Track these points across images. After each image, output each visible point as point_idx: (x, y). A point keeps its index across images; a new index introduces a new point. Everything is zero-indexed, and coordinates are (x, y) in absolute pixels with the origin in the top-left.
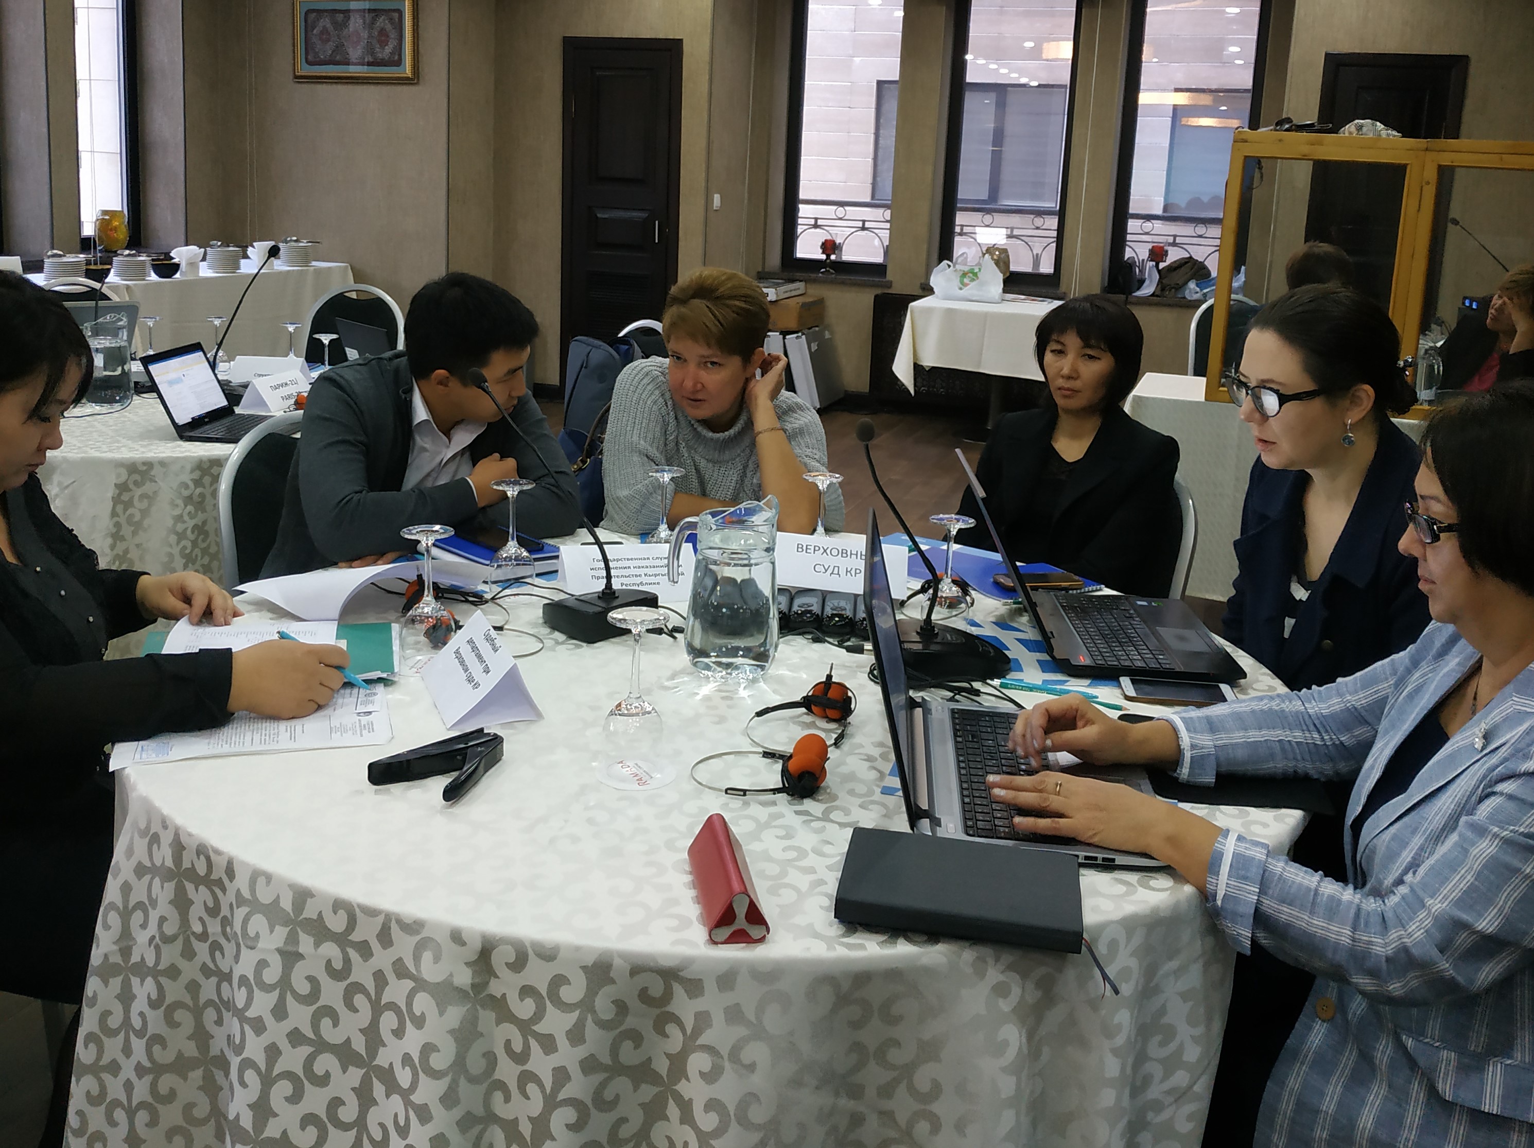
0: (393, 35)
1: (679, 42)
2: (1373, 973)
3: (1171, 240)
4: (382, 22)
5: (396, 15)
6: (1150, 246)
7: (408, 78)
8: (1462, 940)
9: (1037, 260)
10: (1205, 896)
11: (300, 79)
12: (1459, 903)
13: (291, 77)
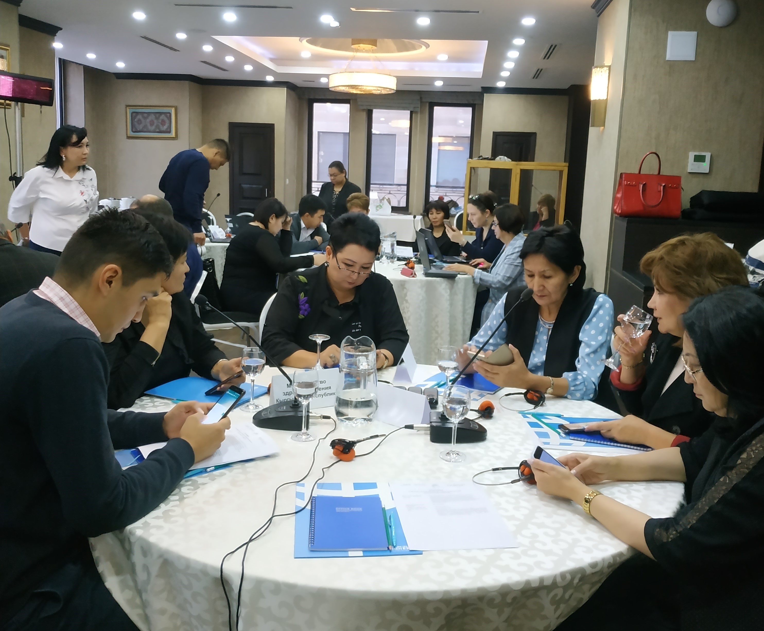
0: (167, 121)
1: (273, 125)
2: (494, 284)
3: (445, 194)
4: (163, 117)
5: (168, 115)
6: (438, 196)
7: (173, 138)
8: (506, 278)
9: (399, 202)
10: (473, 277)
11: (129, 138)
12: (504, 273)
13: (126, 137)
